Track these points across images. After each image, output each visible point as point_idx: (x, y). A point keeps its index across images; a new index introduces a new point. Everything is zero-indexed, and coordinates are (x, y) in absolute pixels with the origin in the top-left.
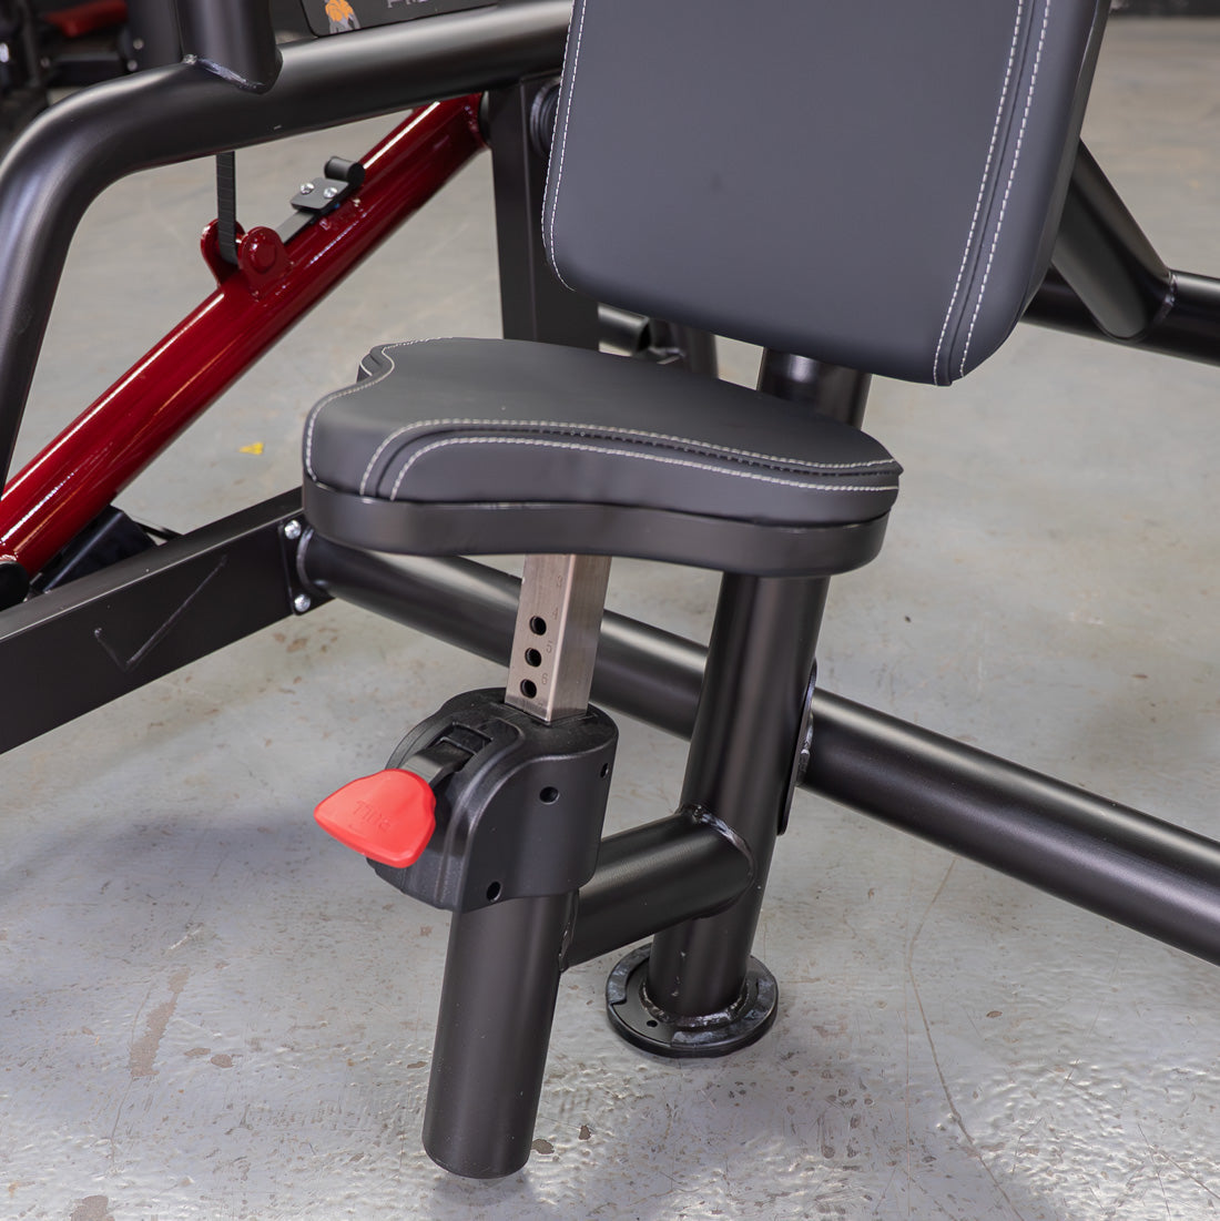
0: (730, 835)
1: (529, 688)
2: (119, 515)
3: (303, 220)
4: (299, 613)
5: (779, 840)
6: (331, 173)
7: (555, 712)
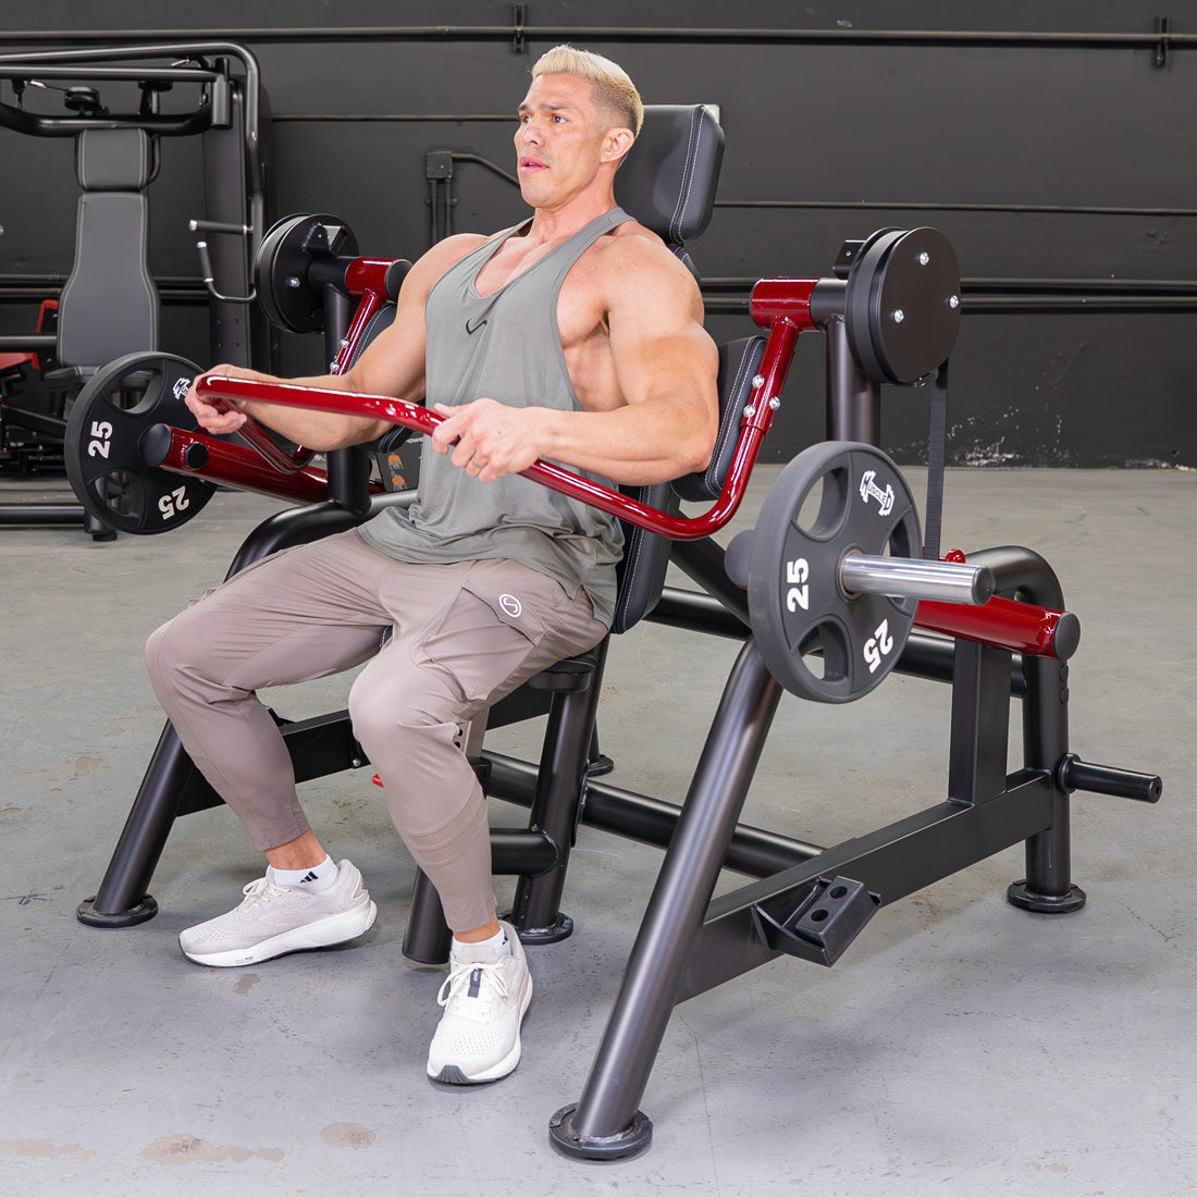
0: (550, 840)
4: (355, 768)
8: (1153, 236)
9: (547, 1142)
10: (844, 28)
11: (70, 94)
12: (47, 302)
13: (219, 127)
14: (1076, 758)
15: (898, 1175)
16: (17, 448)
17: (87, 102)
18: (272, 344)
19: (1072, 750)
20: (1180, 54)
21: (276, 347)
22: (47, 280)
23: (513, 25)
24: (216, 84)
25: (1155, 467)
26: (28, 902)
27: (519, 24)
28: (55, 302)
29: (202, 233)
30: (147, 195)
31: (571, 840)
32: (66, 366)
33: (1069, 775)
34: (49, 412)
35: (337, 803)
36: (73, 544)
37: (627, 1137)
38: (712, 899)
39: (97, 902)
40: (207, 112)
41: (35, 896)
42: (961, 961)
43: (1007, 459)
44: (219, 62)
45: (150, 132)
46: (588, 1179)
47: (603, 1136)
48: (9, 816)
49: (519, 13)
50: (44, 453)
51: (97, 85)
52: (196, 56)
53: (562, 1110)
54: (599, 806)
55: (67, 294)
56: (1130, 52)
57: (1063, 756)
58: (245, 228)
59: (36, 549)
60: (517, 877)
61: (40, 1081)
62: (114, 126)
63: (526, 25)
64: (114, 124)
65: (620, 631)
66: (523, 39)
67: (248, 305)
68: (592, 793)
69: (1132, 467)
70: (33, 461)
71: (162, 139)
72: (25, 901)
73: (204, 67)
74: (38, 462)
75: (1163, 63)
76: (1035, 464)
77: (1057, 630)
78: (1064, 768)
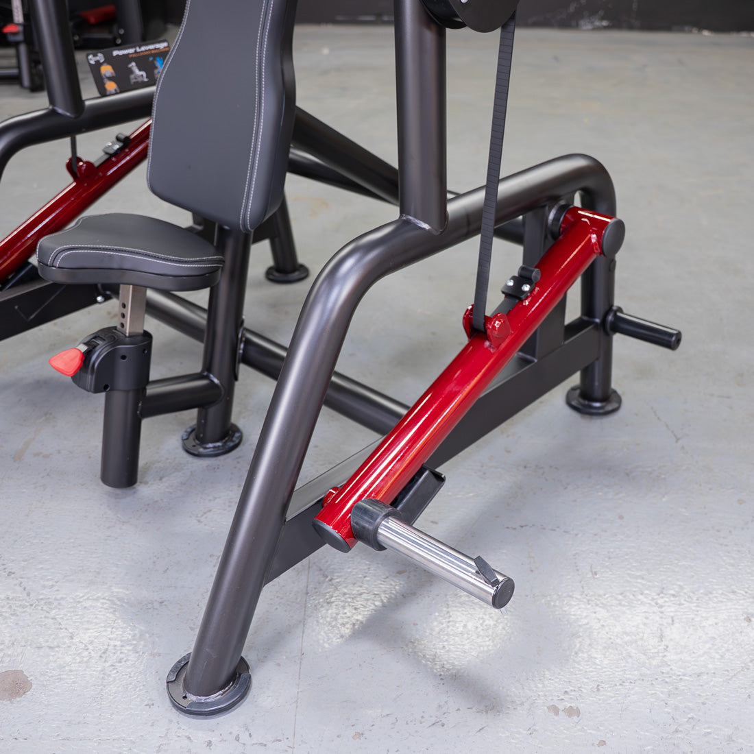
0: (216, 381)
1: (122, 325)
2: (31, 266)
3: (106, 157)
4: (100, 303)
5: (237, 383)
6: (118, 139)
7: (129, 333)
14: (620, 310)
19: (617, 303)
25: (689, 31)
31: (235, 376)
33: (613, 323)
42: (525, 467)
43: (604, 26)
47: (206, 695)
53: (180, 661)
54: (253, 353)
57: (610, 308)
68: (247, 342)
69: (676, 31)
76: (620, 28)
77: (607, 233)
78: (610, 318)
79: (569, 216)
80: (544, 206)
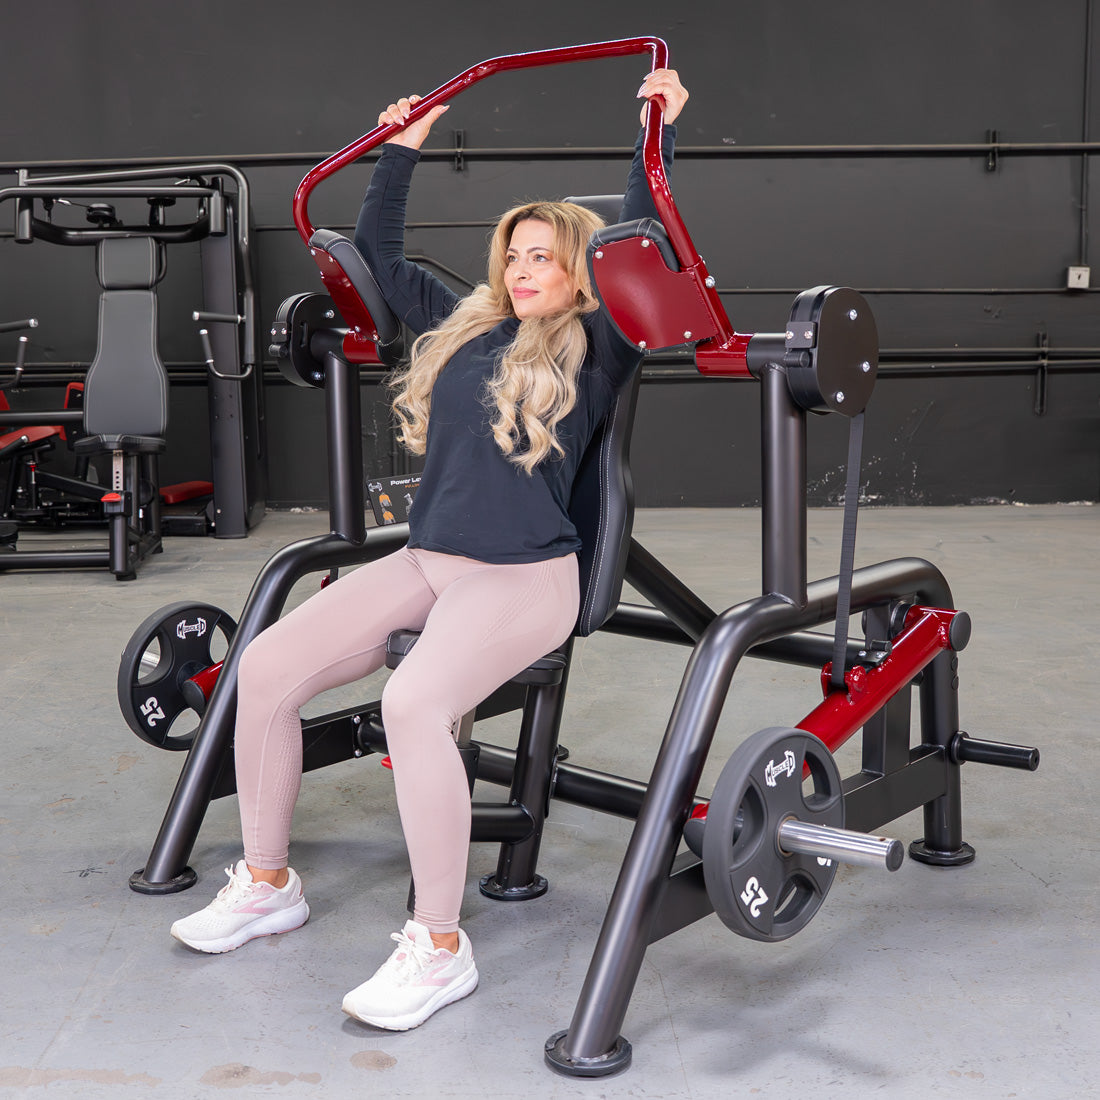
0: (527, 812)
4: (357, 757)
8: (989, 311)
9: (544, 1063)
10: (729, 144)
11: (91, 209)
12: (72, 384)
13: (217, 234)
14: (965, 735)
15: (841, 1083)
16: (48, 506)
17: (106, 216)
18: (260, 416)
19: (962, 729)
20: (1007, 160)
21: (262, 418)
22: (70, 367)
23: (454, 148)
24: (212, 199)
25: (995, 503)
26: (87, 875)
27: (459, 147)
28: (80, 385)
29: (203, 323)
30: (156, 292)
31: (545, 812)
32: (91, 435)
33: (960, 749)
34: (75, 475)
35: (340, 788)
36: (98, 583)
37: (612, 1057)
38: (678, 854)
39: (146, 873)
40: (205, 223)
41: (92, 870)
42: (876, 906)
43: (873, 500)
44: (215, 181)
45: (158, 240)
46: (580, 1093)
47: (591, 1057)
48: (65, 804)
49: (459, 137)
50: (72, 510)
51: (114, 201)
52: (195, 176)
53: (554, 1036)
54: (568, 783)
55: (91, 376)
56: (966, 160)
57: (954, 734)
58: (239, 317)
59: (69, 588)
60: (500, 843)
61: (109, 1022)
62: (128, 235)
63: (464, 148)
64: (128, 234)
65: (585, 634)
66: (462, 159)
67: (239, 382)
68: (561, 772)
69: (977, 504)
70: (62, 516)
71: (168, 245)
72: (84, 874)
73: (202, 184)
74: (66, 518)
75: (994, 168)
76: (895, 503)
77: (953, 626)
78: (956, 744)
79: (911, 614)
80: (886, 604)
